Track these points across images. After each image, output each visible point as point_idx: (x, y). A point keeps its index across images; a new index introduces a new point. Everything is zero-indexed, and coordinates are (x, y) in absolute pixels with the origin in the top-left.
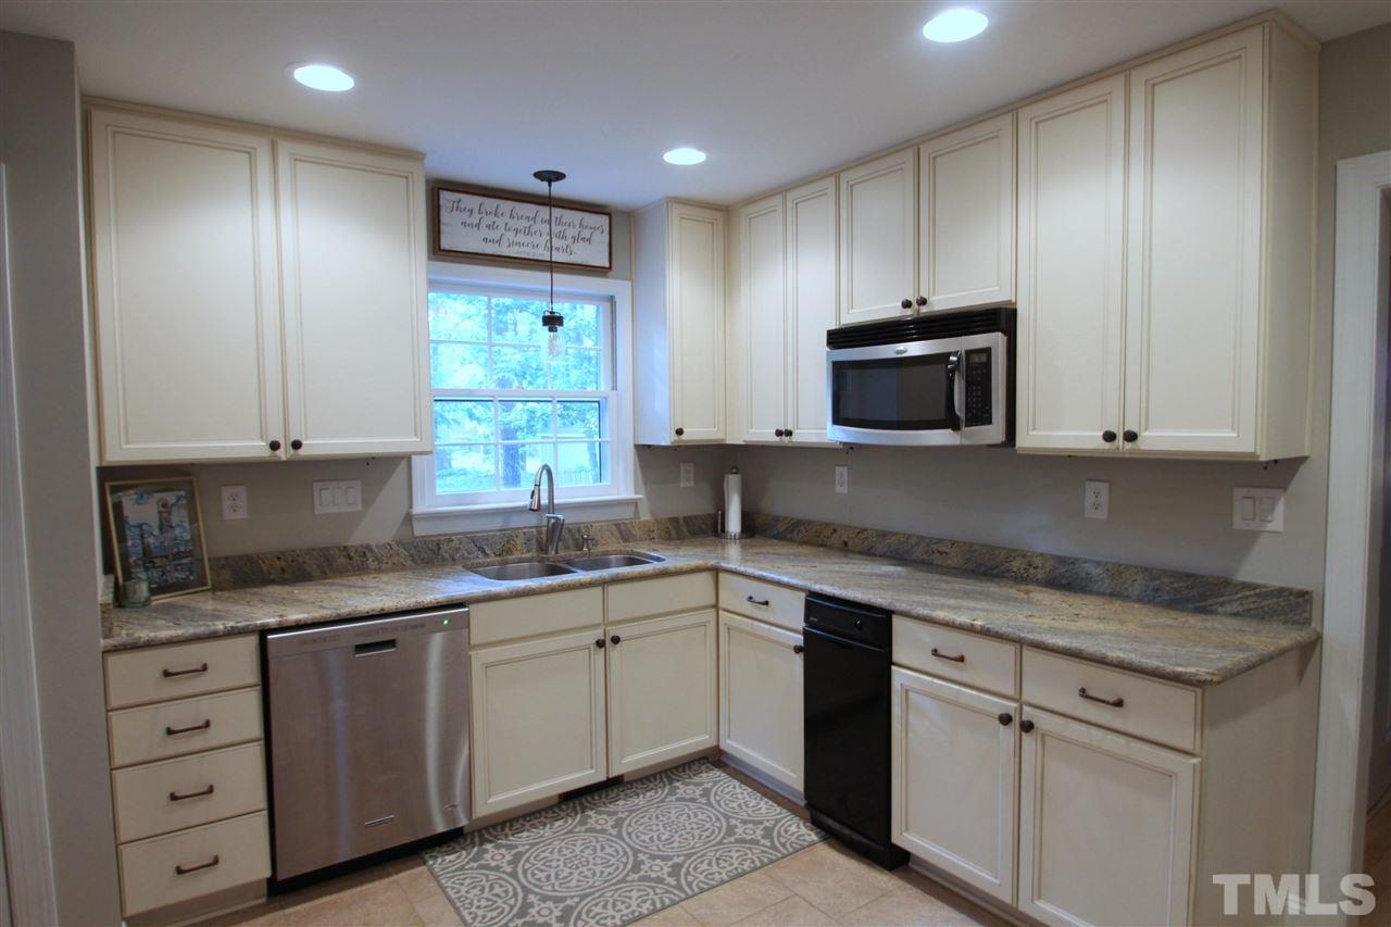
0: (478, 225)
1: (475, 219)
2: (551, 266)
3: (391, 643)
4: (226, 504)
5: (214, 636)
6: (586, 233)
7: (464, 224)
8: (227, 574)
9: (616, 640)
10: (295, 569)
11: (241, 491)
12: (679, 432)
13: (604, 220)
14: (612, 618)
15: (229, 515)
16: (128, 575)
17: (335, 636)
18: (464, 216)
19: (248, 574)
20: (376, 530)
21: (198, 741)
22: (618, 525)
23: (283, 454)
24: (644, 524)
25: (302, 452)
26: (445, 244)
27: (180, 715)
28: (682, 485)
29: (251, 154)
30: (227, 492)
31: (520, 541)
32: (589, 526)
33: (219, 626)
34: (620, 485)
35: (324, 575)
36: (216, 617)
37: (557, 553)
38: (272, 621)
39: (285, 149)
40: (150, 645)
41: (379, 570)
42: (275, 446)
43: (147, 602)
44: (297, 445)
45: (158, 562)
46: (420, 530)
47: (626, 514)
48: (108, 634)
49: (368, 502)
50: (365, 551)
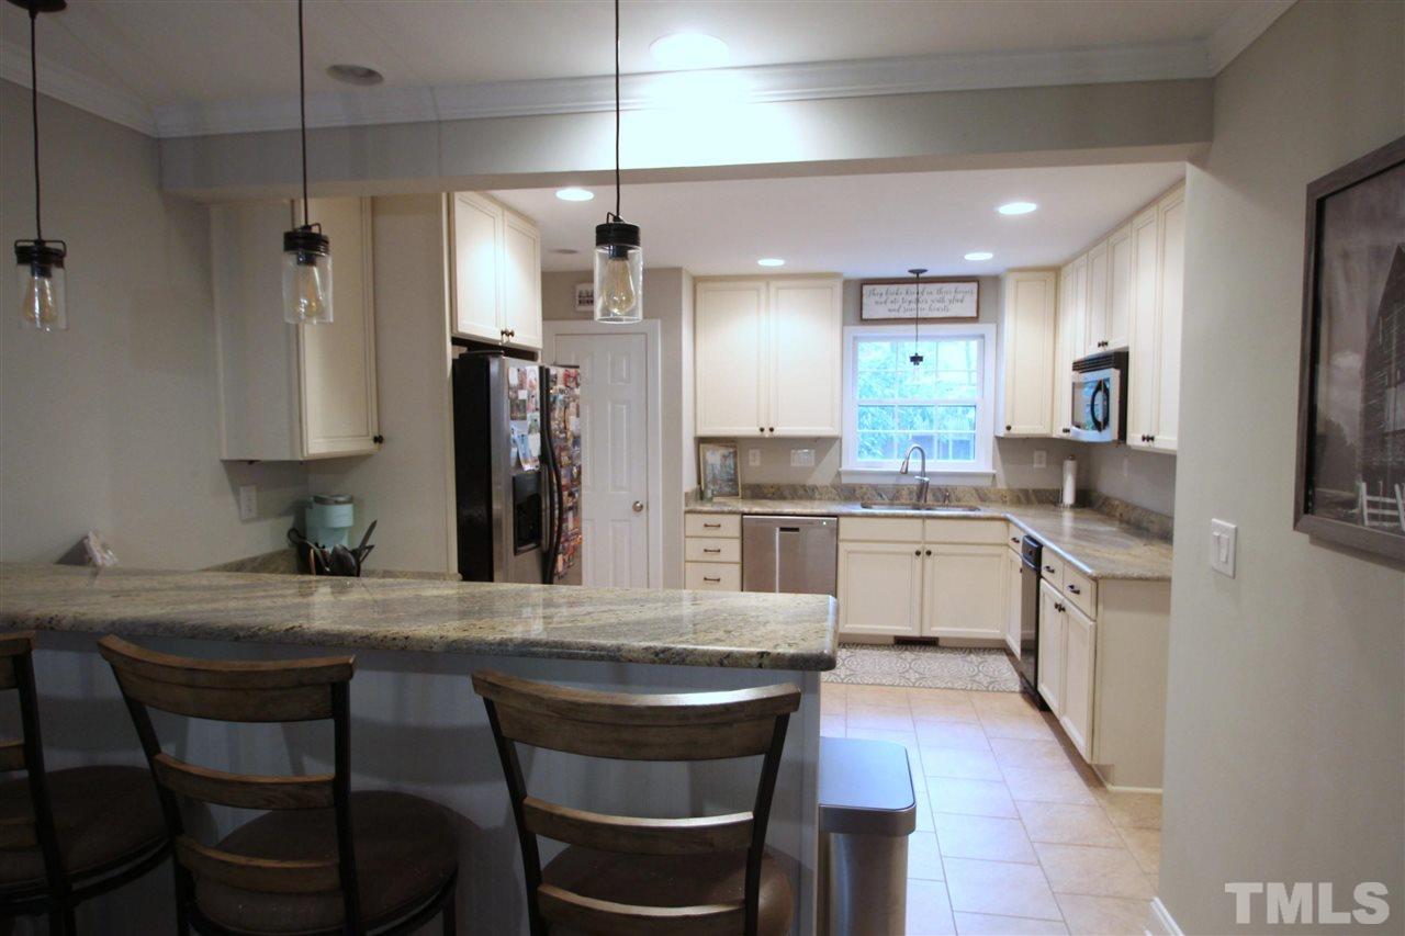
0: (885, 302)
1: (883, 299)
2: (917, 321)
3: (797, 530)
4: (750, 457)
5: (723, 513)
6: (959, 296)
7: (877, 303)
8: (748, 492)
9: (929, 553)
10: (778, 493)
11: (758, 452)
12: (1009, 428)
13: (974, 286)
14: (927, 539)
15: (751, 464)
16: (706, 486)
17: (770, 521)
18: (877, 298)
19: (757, 492)
20: (821, 477)
21: (715, 558)
22: (976, 490)
23: (767, 434)
24: (999, 491)
25: (776, 433)
26: (866, 315)
27: (711, 544)
28: (1035, 466)
29: (758, 290)
30: (751, 451)
31: (905, 493)
32: (954, 489)
33: (726, 509)
34: (982, 462)
35: (793, 498)
36: (725, 504)
37: (926, 501)
38: (746, 510)
39: (774, 284)
40: (700, 512)
41: (820, 499)
42: (762, 430)
43: (711, 499)
44: (772, 430)
45: (719, 482)
46: (845, 480)
47: (987, 483)
48: (687, 506)
49: (818, 461)
50: (814, 488)
